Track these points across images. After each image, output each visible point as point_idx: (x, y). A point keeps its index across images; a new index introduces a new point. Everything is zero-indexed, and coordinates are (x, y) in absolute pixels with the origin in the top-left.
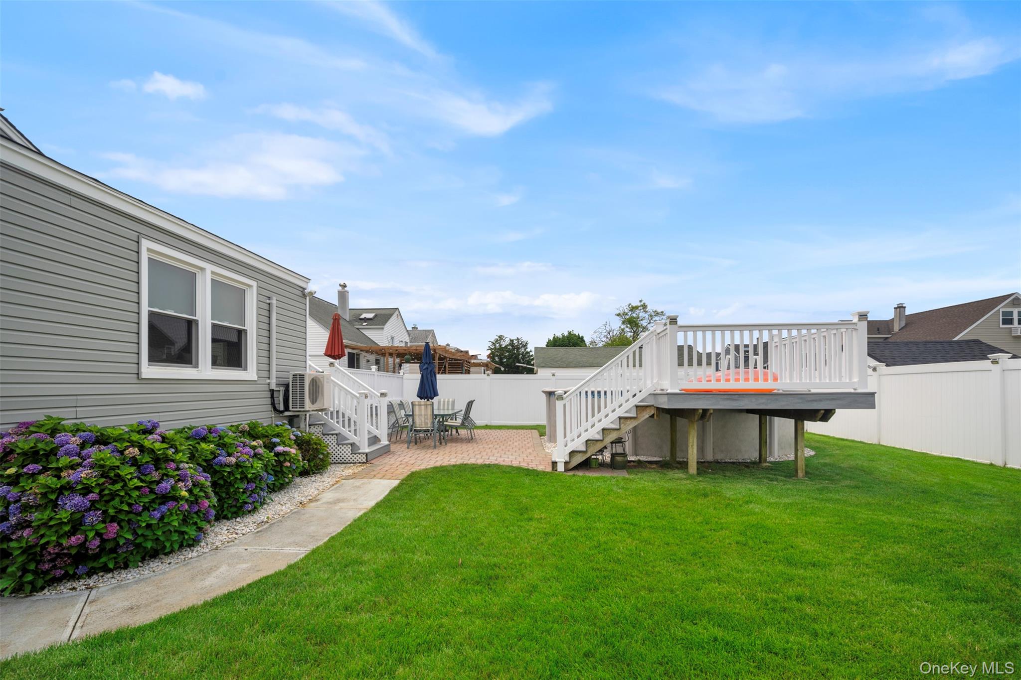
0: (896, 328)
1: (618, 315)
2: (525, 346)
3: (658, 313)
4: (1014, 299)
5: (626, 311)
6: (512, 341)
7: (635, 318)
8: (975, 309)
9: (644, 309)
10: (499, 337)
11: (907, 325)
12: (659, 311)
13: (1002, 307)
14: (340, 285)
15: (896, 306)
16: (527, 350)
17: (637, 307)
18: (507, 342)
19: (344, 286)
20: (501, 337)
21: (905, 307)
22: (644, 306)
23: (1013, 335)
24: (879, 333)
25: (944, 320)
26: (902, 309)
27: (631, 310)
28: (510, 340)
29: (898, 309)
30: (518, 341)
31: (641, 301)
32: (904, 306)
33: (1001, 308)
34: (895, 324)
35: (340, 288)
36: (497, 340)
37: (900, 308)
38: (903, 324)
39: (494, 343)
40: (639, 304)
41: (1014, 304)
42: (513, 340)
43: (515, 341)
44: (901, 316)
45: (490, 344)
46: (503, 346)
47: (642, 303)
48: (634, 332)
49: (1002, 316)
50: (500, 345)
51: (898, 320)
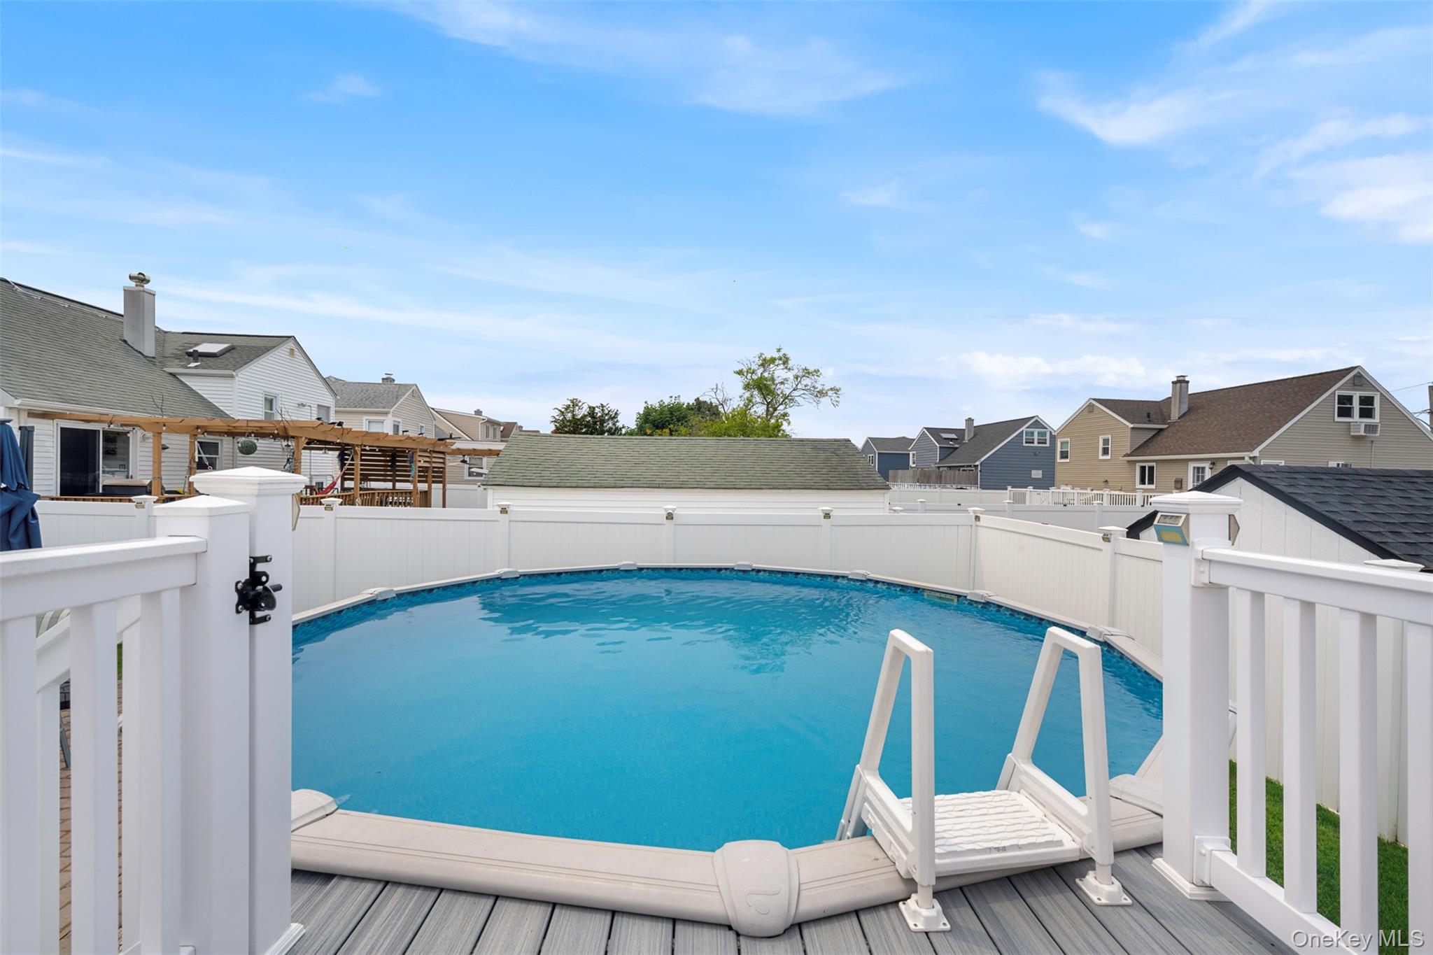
0: (1175, 415)
1: (740, 373)
2: (614, 417)
3: (809, 373)
4: (1354, 377)
5: (754, 367)
6: (592, 409)
7: (766, 379)
8: (1296, 389)
9: (784, 363)
10: (572, 401)
11: (1190, 410)
12: (811, 369)
13: (1339, 389)
14: (131, 278)
15: (1175, 379)
16: (618, 424)
17: (773, 360)
18: (585, 410)
19: (141, 279)
20: (575, 403)
21: (1188, 382)
22: (785, 360)
23: (1352, 434)
24: (1150, 422)
25: (1249, 405)
26: (1183, 385)
27: (763, 365)
28: (590, 407)
29: (1178, 385)
30: (603, 410)
31: (779, 350)
32: (1187, 379)
33: (1337, 390)
34: (1172, 409)
35: (132, 284)
36: (568, 407)
37: (1181, 382)
38: (1185, 408)
39: (562, 413)
40: (776, 355)
41: (1354, 385)
42: (594, 408)
43: (597, 410)
44: (1183, 396)
45: (556, 413)
46: (579, 417)
47: (781, 354)
48: (768, 403)
49: (1339, 403)
50: (574, 416)
51: (1178, 402)
